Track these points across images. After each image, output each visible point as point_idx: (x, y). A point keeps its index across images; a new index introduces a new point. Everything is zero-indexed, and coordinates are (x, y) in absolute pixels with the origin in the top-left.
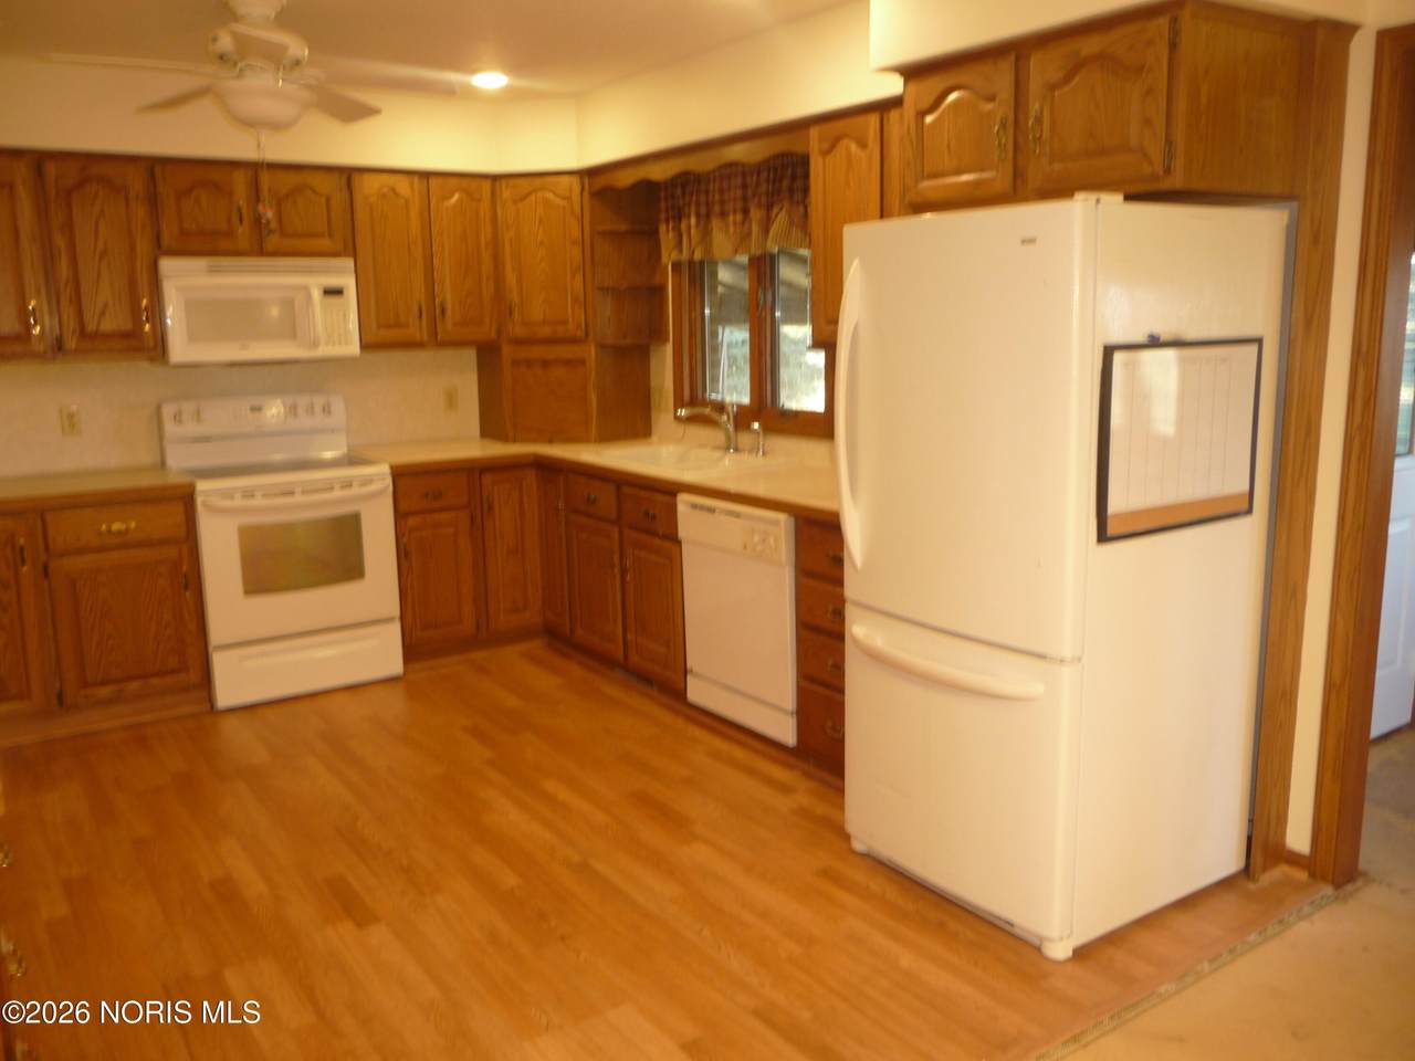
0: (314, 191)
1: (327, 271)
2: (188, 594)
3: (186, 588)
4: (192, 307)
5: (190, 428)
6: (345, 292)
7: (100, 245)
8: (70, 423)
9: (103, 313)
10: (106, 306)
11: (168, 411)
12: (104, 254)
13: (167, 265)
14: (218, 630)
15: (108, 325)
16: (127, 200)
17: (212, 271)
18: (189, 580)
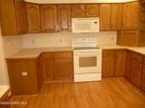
6: (97, 22)
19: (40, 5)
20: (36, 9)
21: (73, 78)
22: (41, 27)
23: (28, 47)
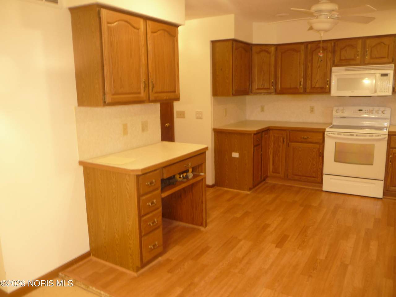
0: (384, 44)
1: (384, 69)
2: (320, 158)
3: (320, 156)
4: (339, 80)
5: (340, 114)
6: (389, 75)
7: (319, 65)
8: (312, 110)
9: (317, 83)
10: (318, 80)
11: (335, 109)
12: (319, 67)
13: (334, 69)
14: (326, 170)
15: (317, 86)
16: (327, 52)
17: (346, 70)
18: (321, 154)
19: (277, 46)
20: (269, 53)
21: (321, 182)
22: (275, 84)
23: (252, 118)
